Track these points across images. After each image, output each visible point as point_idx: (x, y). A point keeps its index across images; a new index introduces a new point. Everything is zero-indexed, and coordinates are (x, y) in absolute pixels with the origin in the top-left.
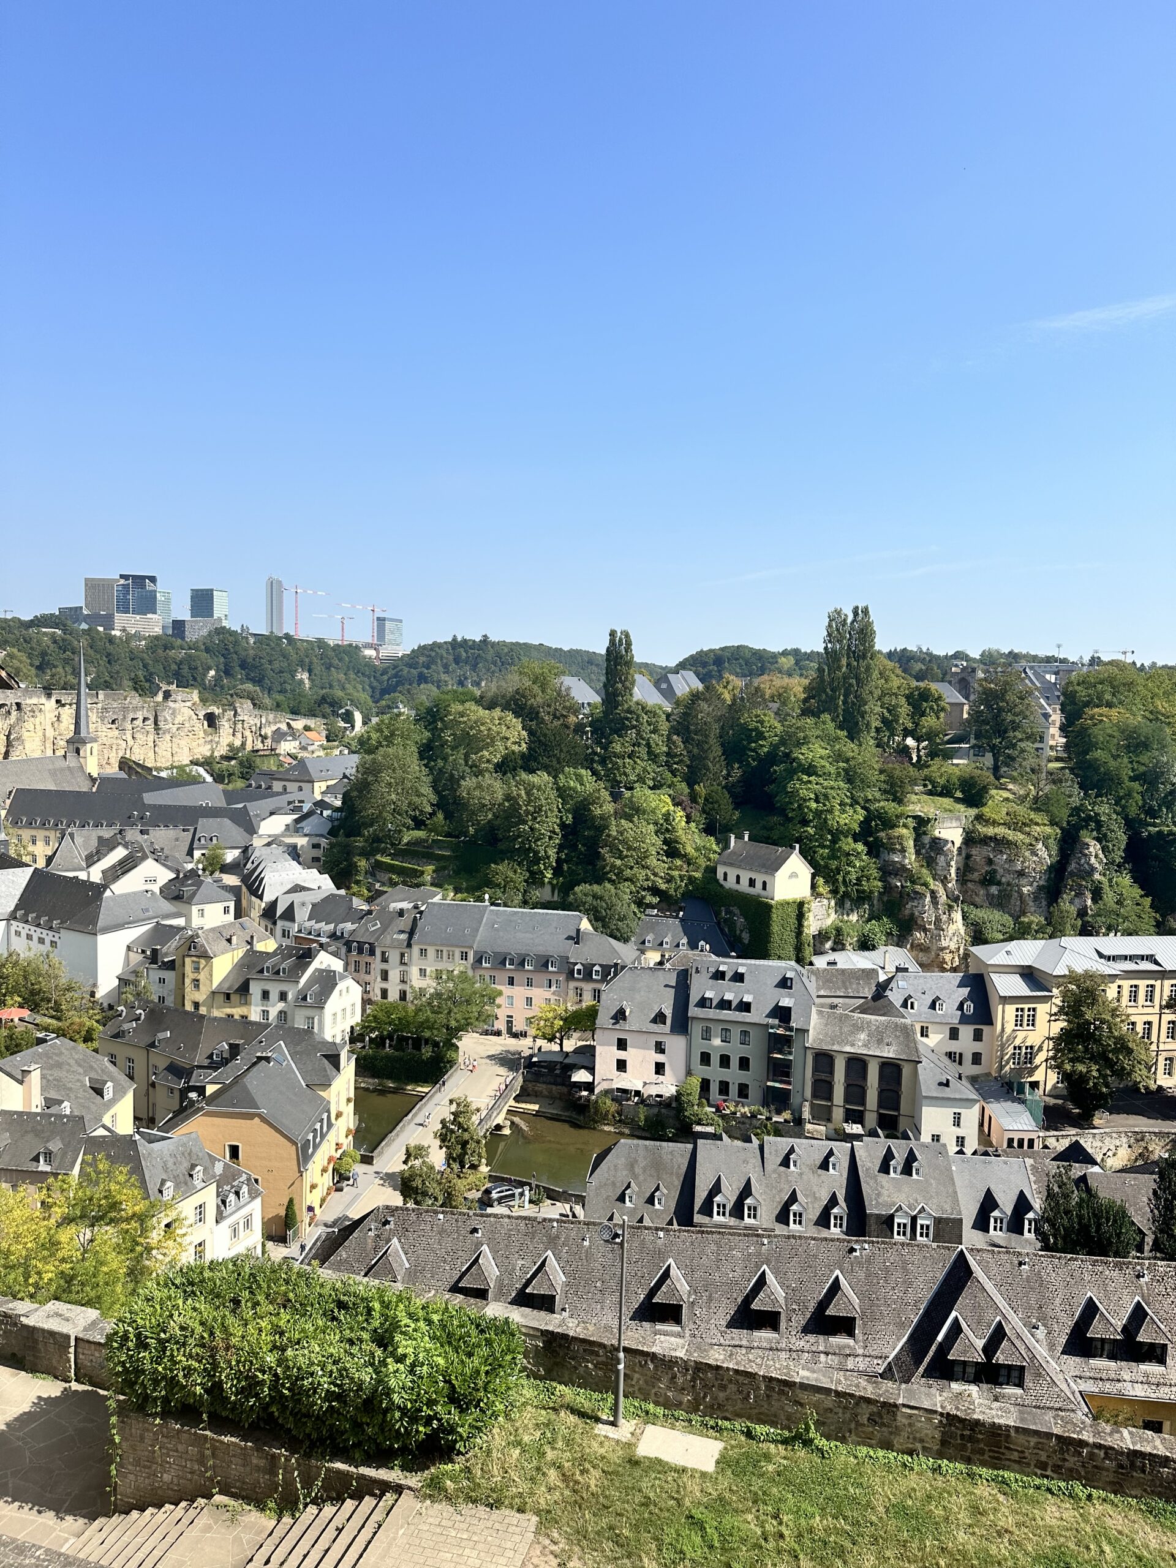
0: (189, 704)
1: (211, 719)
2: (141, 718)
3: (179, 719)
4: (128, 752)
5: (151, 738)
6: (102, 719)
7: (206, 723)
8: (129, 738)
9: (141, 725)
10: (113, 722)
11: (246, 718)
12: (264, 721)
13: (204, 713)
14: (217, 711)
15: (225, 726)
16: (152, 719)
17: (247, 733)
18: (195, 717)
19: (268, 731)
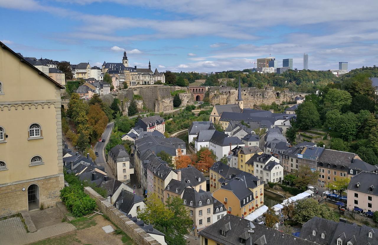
0: (272, 90)
1: (278, 94)
2: (259, 94)
3: (269, 94)
4: (256, 103)
5: (262, 99)
6: (249, 95)
7: (276, 95)
8: (256, 99)
9: (259, 96)
10: (252, 96)
11: (287, 94)
12: (292, 95)
13: (276, 93)
14: (280, 92)
15: (282, 96)
16: (262, 95)
17: (288, 98)
18: (273, 94)
19: (294, 97)
